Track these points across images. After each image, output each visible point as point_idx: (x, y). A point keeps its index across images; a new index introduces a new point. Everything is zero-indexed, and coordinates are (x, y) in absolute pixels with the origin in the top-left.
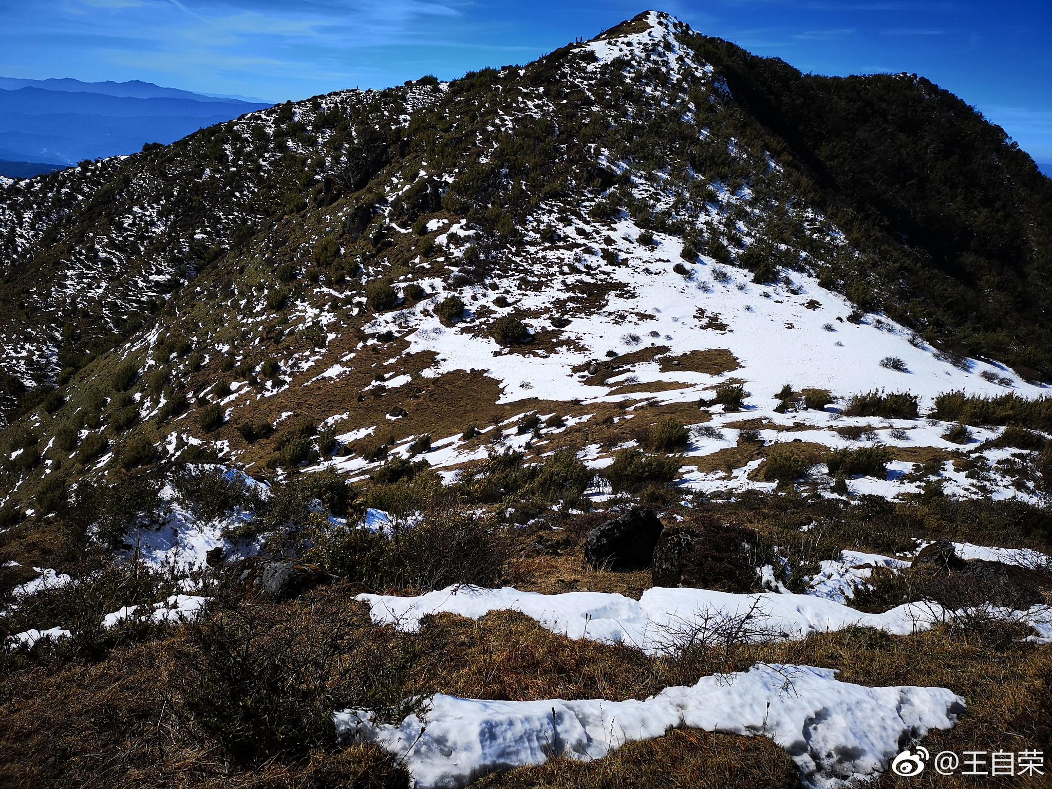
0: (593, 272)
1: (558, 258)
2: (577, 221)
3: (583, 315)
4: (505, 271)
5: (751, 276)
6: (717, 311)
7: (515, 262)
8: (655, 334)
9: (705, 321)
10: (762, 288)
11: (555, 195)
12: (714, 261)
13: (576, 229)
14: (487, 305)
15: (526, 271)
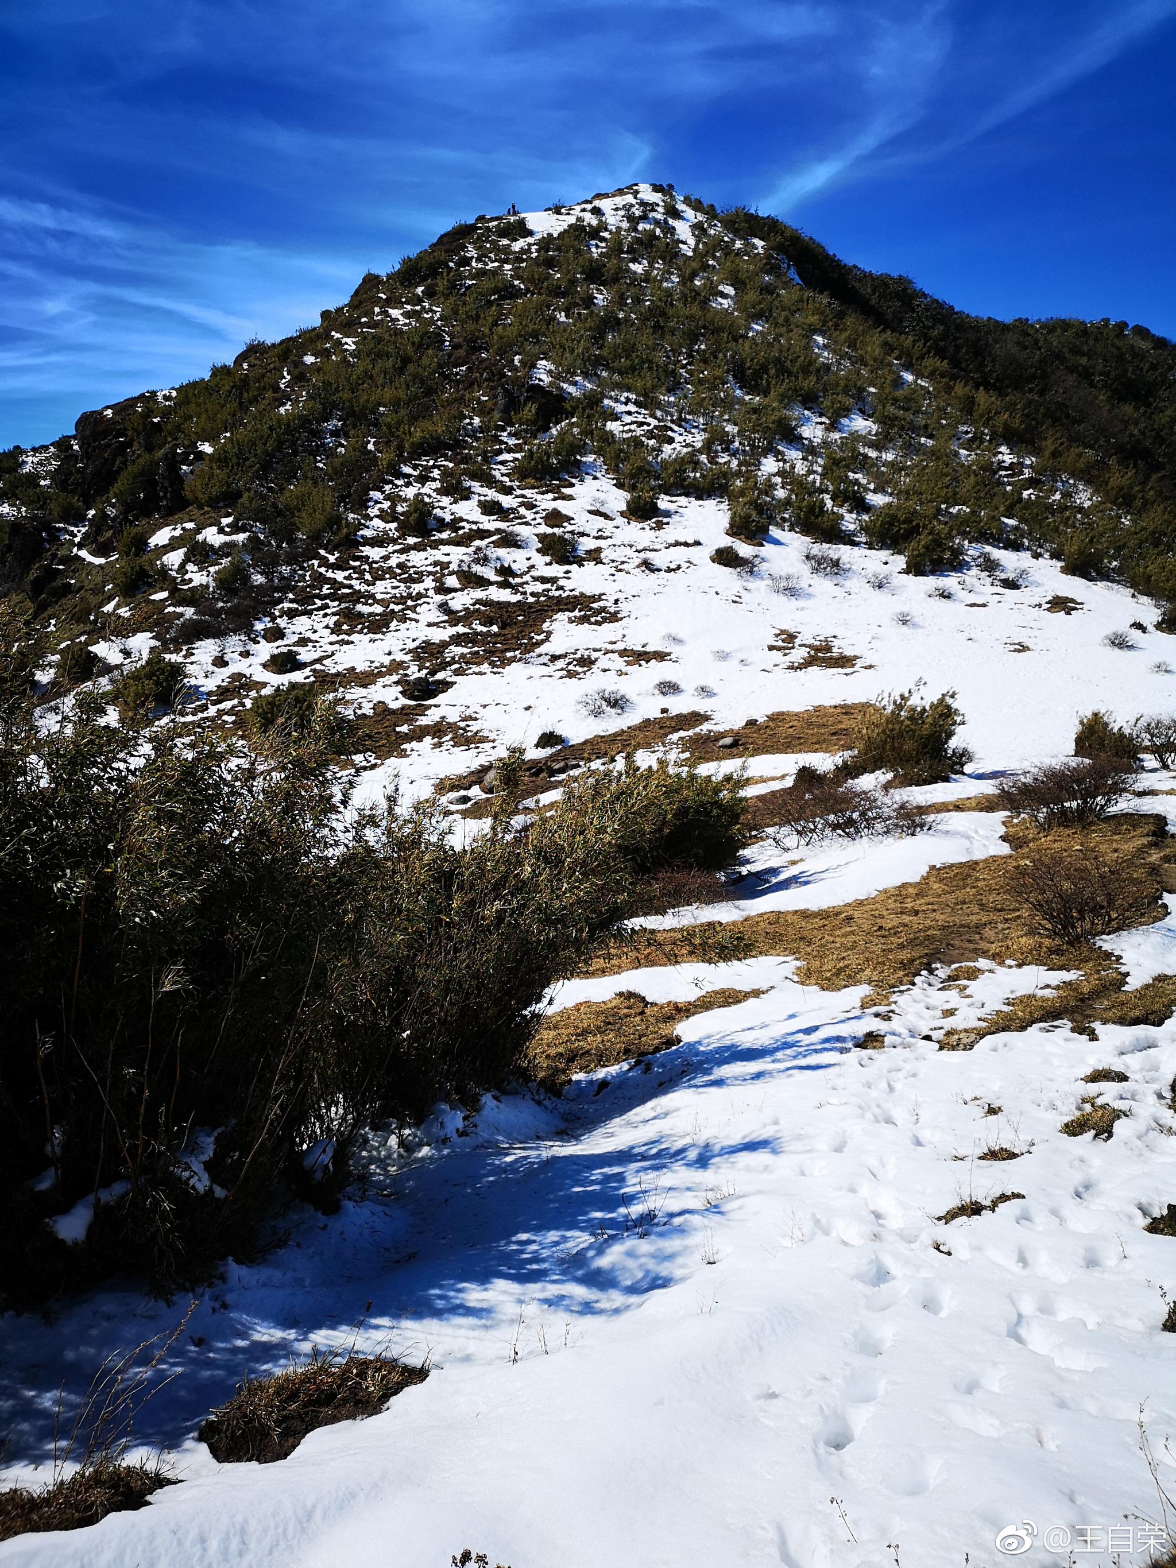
0: (518, 580)
1: (436, 564)
2: (485, 490)
3: (485, 667)
4: (309, 599)
5: (900, 561)
6: (828, 632)
7: (333, 582)
8: (669, 688)
9: (799, 655)
10: (931, 582)
11: (434, 447)
12: (808, 539)
13: (481, 504)
14: (247, 672)
15: (357, 597)
